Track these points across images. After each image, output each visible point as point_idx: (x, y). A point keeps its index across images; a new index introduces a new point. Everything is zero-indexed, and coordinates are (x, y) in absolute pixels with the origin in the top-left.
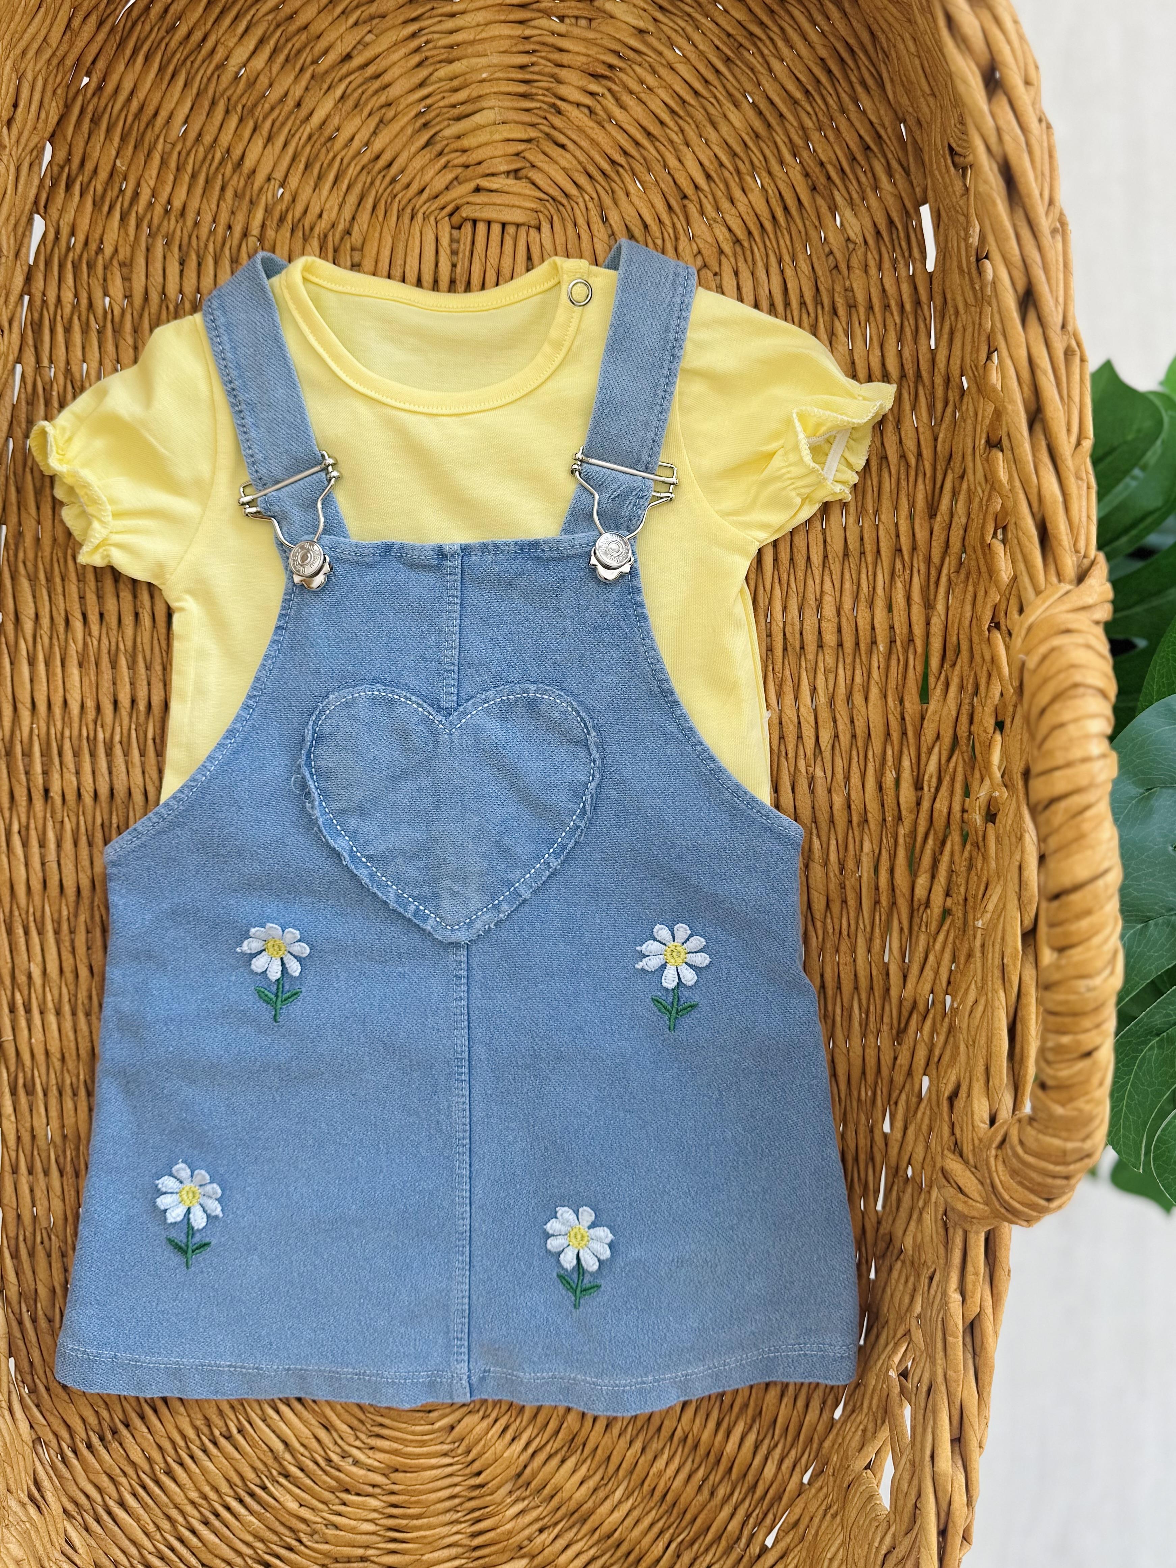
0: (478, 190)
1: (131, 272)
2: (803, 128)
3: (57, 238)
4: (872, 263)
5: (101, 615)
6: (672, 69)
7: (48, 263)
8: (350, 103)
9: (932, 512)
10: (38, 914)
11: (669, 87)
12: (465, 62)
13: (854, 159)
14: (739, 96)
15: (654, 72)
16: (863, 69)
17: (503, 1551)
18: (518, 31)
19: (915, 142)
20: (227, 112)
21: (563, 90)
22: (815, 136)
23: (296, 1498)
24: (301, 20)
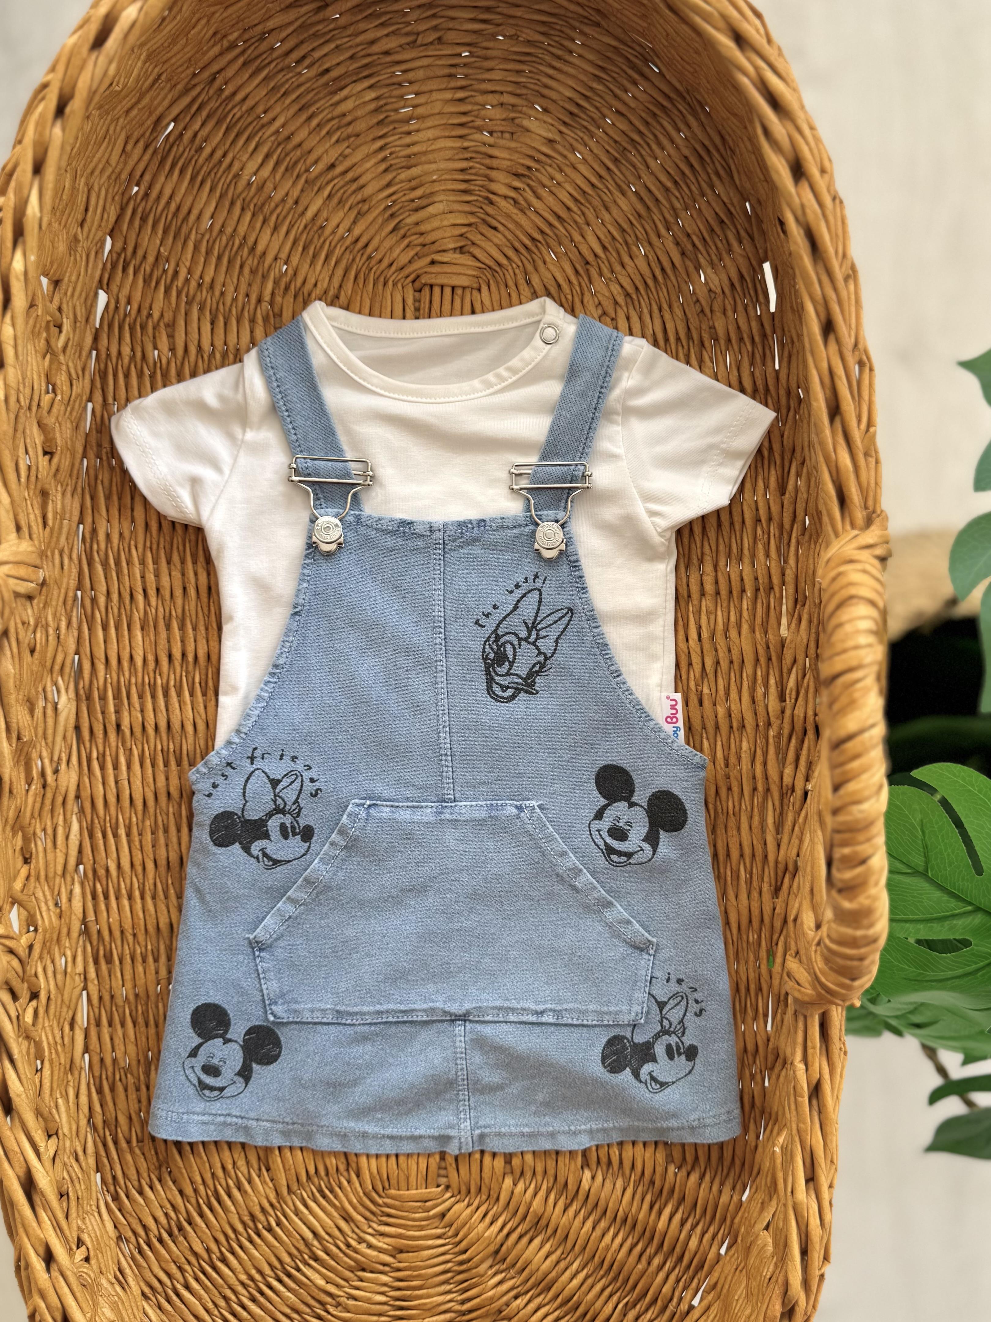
0: (433, 262)
1: (174, 330)
2: (674, 209)
3: (117, 308)
4: (729, 308)
5: (158, 590)
6: (575, 168)
7: (110, 326)
8: (335, 200)
9: (782, 490)
10: (114, 821)
11: (573, 182)
12: (419, 168)
13: (713, 230)
14: (624, 187)
15: (561, 171)
16: (716, 163)
17: (486, 1314)
18: (458, 144)
19: (756, 215)
20: (243, 209)
21: (494, 187)
22: (682, 214)
23: (324, 1277)
24: (296, 140)
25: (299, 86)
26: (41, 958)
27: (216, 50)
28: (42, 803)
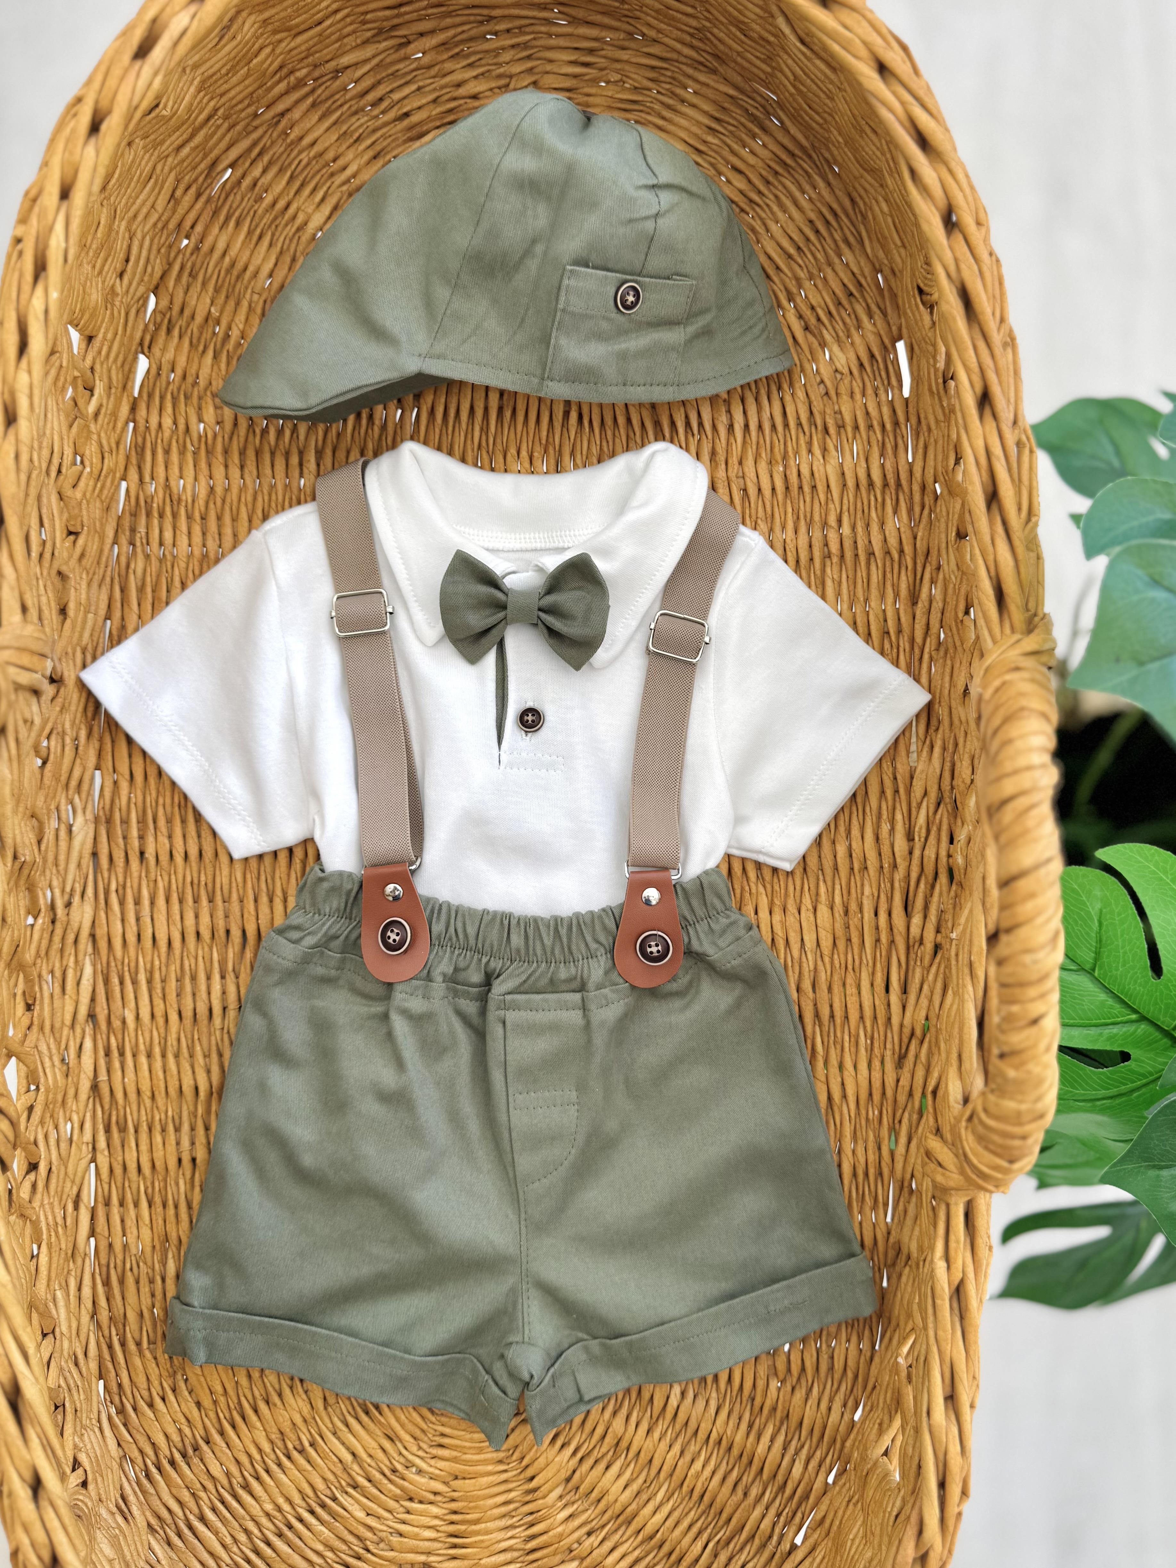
2: (796, 278)
3: (159, 374)
4: (857, 391)
7: (150, 396)
9: (914, 599)
10: (133, 965)
13: (840, 304)
16: (845, 229)
17: (555, 1554)
19: (890, 289)
22: (806, 284)
23: (364, 1508)
25: (374, 131)
26: (42, 1122)
27: (282, 86)
28: (51, 940)
